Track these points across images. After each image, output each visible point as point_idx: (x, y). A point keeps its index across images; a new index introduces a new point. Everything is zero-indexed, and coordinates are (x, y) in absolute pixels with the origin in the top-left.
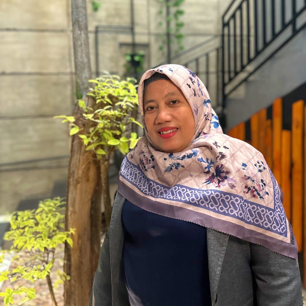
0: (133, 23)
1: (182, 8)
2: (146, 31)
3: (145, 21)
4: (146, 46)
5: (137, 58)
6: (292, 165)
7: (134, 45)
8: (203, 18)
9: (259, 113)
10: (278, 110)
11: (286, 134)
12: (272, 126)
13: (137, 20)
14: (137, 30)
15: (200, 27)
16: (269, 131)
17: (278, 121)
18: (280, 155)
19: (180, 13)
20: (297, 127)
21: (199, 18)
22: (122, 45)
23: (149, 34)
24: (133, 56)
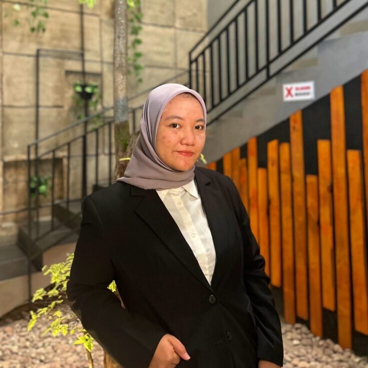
0: (82, 48)
1: (140, 36)
2: (98, 59)
3: (97, 47)
4: (98, 75)
5: (88, 90)
6: (269, 202)
7: (83, 73)
8: (160, 49)
9: (231, 152)
10: (253, 148)
11: (261, 172)
12: (247, 165)
13: (88, 45)
14: (88, 56)
15: (157, 58)
16: (244, 169)
17: (253, 160)
18: (257, 193)
19: (138, 42)
20: (273, 165)
21: (155, 48)
22: (68, 73)
23: (102, 62)
24: (84, 86)
